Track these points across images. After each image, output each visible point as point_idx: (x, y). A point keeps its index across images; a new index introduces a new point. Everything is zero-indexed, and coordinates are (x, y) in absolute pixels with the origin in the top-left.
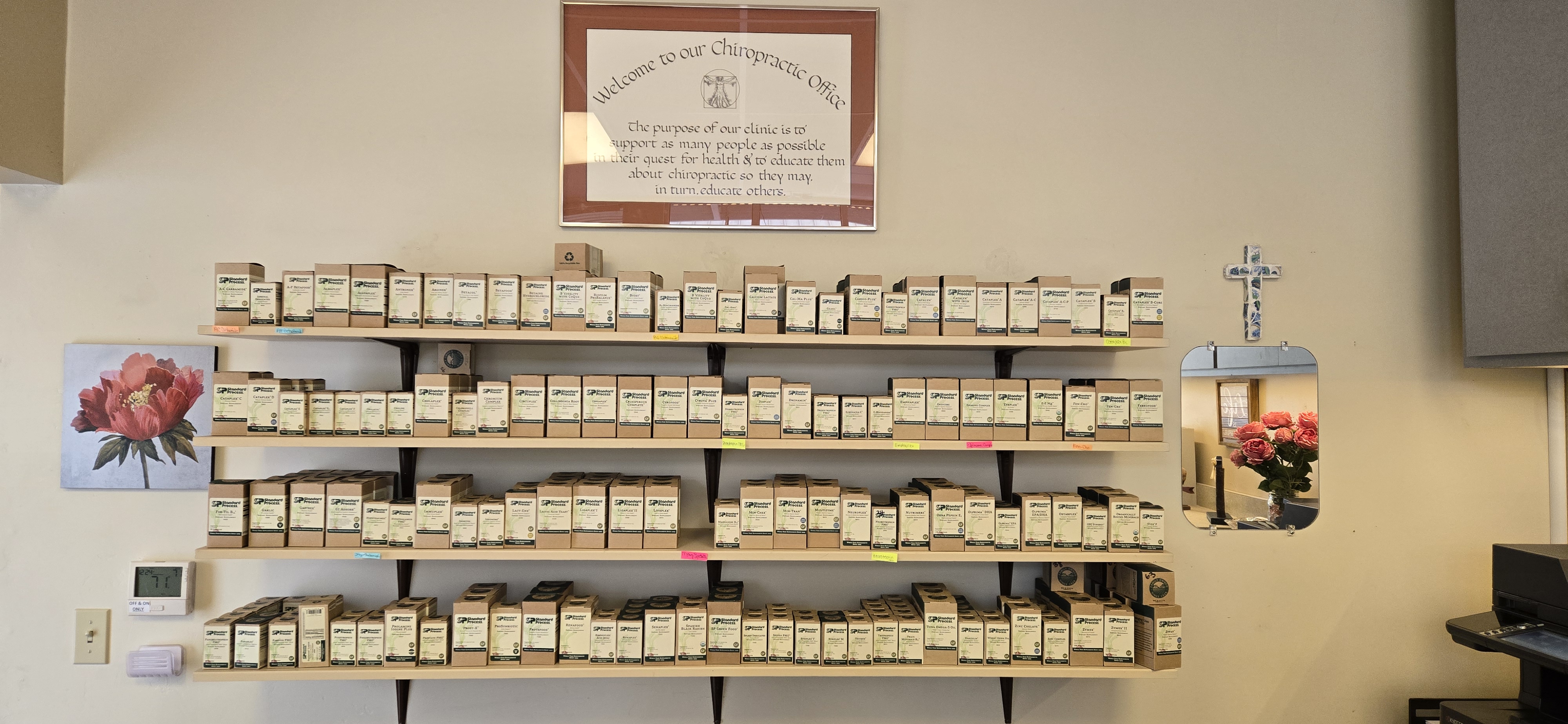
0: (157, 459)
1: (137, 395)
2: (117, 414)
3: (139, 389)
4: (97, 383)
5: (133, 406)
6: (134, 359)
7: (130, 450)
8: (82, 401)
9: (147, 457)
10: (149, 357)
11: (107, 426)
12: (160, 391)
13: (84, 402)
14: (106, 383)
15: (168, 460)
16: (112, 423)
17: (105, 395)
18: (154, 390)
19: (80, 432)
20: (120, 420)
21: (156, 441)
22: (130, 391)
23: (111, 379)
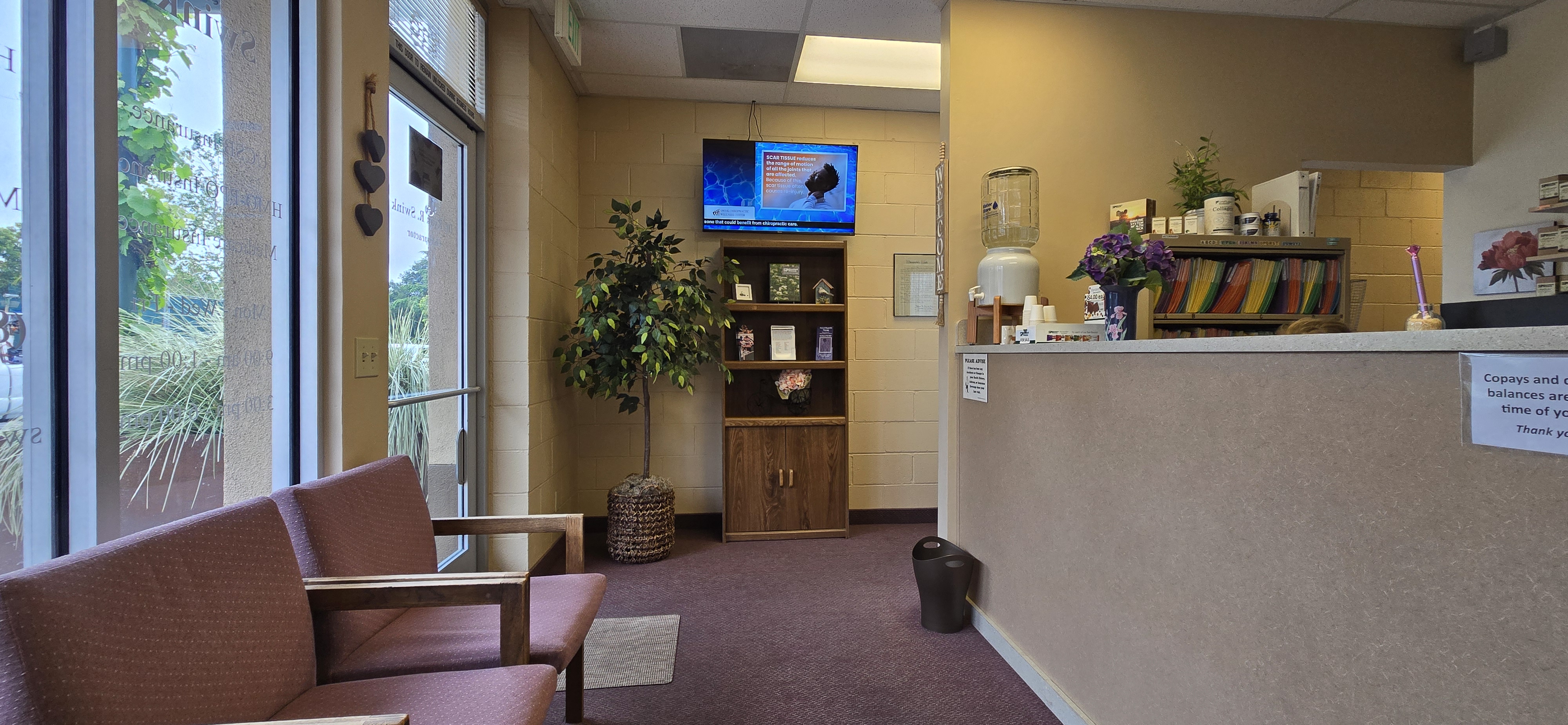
0: (1522, 278)
1: (1512, 250)
2: (1501, 260)
3: (1512, 247)
4: (1490, 247)
5: (1509, 256)
6: (1509, 234)
7: (1508, 275)
8: (1483, 256)
9: (1517, 278)
10: (1517, 232)
11: (1496, 266)
12: (1524, 247)
13: (1484, 257)
14: (1495, 247)
15: (1528, 278)
16: (1499, 264)
17: (1495, 251)
18: (1520, 247)
19: (1483, 270)
20: (1502, 262)
21: (1522, 270)
22: (1507, 249)
23: (1498, 245)
